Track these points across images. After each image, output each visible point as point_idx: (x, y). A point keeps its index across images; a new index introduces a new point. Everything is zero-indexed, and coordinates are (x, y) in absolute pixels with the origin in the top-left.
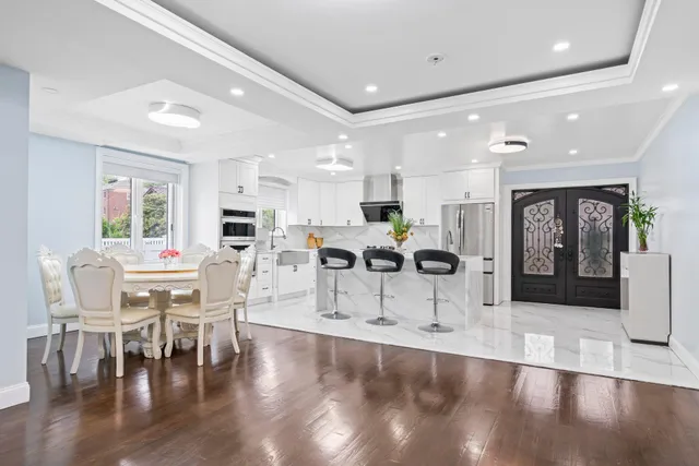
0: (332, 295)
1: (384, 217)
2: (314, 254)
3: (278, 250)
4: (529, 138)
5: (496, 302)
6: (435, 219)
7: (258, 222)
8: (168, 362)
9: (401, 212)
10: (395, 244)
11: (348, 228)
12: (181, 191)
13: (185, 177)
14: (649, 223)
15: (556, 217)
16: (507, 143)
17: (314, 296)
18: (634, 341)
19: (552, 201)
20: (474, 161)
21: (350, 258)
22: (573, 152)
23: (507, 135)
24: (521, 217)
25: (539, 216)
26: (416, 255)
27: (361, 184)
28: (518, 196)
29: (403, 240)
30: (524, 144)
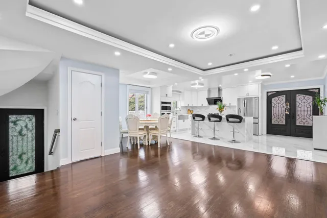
0: (197, 130)
1: (215, 103)
2: (190, 116)
3: (178, 114)
4: (271, 73)
5: (260, 134)
6: (235, 103)
7: (172, 106)
8: (150, 147)
9: (222, 101)
10: (219, 113)
11: (202, 107)
12: (149, 96)
13: (150, 93)
14: (324, 104)
15: (286, 102)
16: (262, 76)
17: (191, 130)
18: (315, 149)
19: (285, 96)
20: (250, 82)
21: (203, 117)
22: (292, 77)
23: (262, 72)
24: (271, 102)
25: (279, 101)
26: (226, 116)
27: (207, 92)
28: (269, 94)
29: (222, 111)
30: (270, 75)
